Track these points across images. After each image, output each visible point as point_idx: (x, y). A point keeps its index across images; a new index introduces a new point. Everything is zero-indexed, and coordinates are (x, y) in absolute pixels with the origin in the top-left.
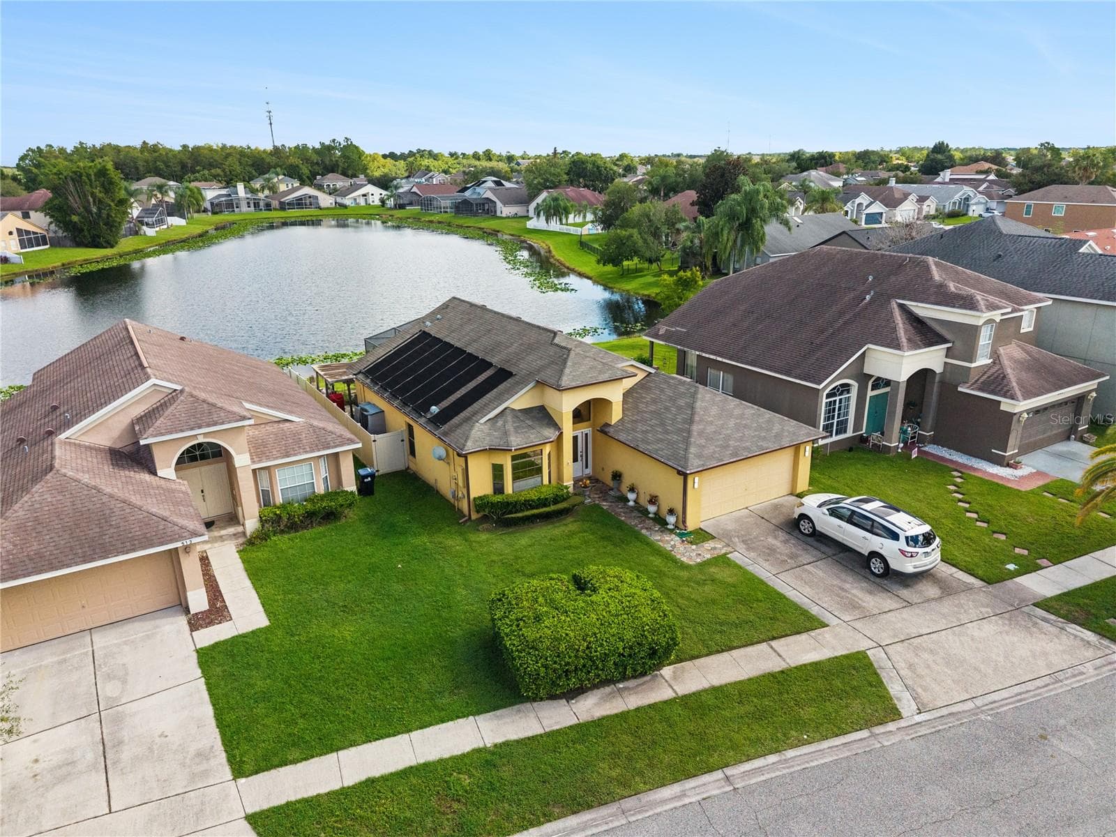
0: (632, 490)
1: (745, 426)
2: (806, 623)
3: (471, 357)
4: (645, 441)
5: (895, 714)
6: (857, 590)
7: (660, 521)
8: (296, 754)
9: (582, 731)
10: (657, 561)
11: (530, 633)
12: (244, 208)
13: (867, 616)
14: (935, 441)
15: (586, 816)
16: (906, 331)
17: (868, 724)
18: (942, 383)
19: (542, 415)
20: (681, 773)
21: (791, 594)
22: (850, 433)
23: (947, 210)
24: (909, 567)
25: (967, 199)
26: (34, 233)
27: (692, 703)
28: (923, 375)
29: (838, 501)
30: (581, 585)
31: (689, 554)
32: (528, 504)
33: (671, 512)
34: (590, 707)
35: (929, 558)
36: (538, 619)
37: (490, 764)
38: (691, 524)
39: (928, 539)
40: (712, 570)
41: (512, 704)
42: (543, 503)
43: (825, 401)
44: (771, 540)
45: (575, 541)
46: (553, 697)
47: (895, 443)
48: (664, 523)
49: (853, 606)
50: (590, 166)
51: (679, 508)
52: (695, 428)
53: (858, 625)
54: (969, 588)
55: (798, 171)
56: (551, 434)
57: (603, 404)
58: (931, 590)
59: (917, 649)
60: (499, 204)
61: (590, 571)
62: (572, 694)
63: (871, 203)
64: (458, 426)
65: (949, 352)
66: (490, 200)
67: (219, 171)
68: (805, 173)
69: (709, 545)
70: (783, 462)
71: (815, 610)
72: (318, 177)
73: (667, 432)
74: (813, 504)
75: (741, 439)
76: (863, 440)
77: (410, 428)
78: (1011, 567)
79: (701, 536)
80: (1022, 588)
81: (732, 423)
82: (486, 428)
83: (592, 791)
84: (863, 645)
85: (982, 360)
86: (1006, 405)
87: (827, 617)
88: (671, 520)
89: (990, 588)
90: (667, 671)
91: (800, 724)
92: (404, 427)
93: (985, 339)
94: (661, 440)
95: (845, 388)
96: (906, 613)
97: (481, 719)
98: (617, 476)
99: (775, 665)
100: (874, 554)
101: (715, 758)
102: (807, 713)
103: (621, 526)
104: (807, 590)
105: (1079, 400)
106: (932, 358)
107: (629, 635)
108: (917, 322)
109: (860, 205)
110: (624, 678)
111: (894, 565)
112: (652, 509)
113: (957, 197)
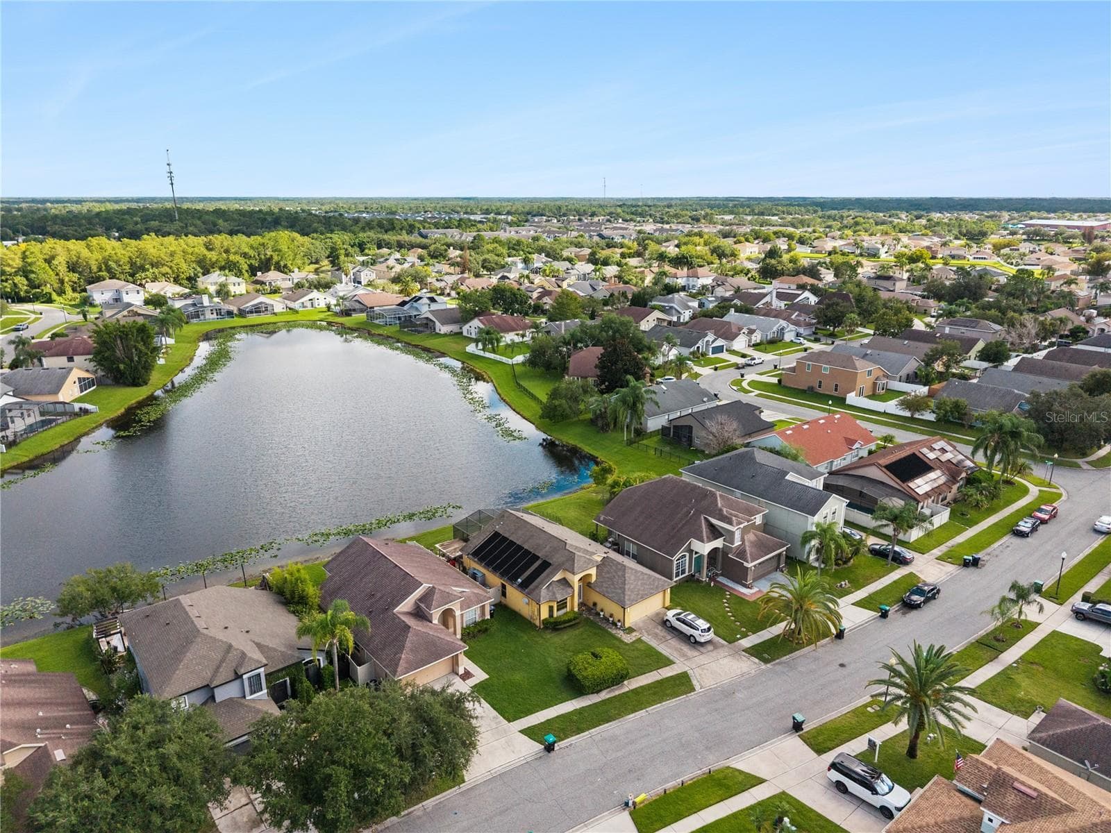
0: (602, 611)
1: (645, 584)
2: (668, 662)
3: (527, 552)
4: (607, 592)
5: (694, 690)
6: (686, 649)
7: (614, 624)
8: (522, 715)
9: (604, 702)
10: (617, 643)
11: (585, 674)
12: (209, 315)
13: (688, 659)
14: (722, 575)
15: (611, 723)
16: (707, 532)
17: (686, 693)
18: (723, 551)
19: (565, 582)
20: (634, 711)
21: (664, 652)
22: (687, 574)
23: (769, 338)
24: (702, 640)
25: (783, 329)
26: (88, 379)
27: (635, 692)
28: (715, 550)
29: (679, 614)
30: (595, 655)
31: (628, 639)
32: (565, 622)
33: (619, 621)
34: (604, 695)
35: (710, 635)
36: (586, 669)
37: (580, 713)
38: (627, 626)
39: (709, 629)
40: (636, 645)
41: (580, 696)
42: (570, 621)
43: (675, 562)
44: (656, 630)
45: (584, 636)
46: (592, 693)
47: (704, 579)
48: (616, 625)
49: (684, 655)
50: (508, 294)
51: (622, 620)
52: (626, 587)
53: (685, 662)
54: (723, 646)
55: (665, 292)
56: (569, 590)
57: (590, 575)
58: (710, 647)
59: (703, 669)
60: (438, 324)
61: (598, 650)
62: (598, 692)
63: (715, 340)
64: (534, 590)
65: (724, 540)
66: (431, 320)
67: (168, 270)
68: (670, 296)
69: (634, 634)
70: (659, 597)
71: (671, 658)
72: (259, 274)
73: (615, 588)
74: (670, 614)
75: (643, 590)
76: (693, 576)
77: (504, 587)
78: (738, 636)
79: (630, 630)
80: (740, 644)
81: (639, 583)
82: (545, 591)
83: (610, 717)
84: (686, 669)
85: (737, 543)
86: (746, 564)
87: (675, 660)
88: (619, 624)
89: (730, 646)
90: (625, 682)
91: (667, 695)
92: (500, 584)
93: (737, 536)
94: (613, 592)
95: (684, 556)
96: (701, 657)
97: (573, 701)
98: (595, 604)
99: (658, 678)
100: (691, 635)
101: (643, 706)
102: (668, 692)
103: (600, 628)
104: (669, 650)
105: (779, 555)
106: (718, 543)
107: (615, 672)
108: (712, 527)
109: (708, 341)
110: (613, 686)
111: (697, 639)
112: (611, 619)
113: (775, 329)
